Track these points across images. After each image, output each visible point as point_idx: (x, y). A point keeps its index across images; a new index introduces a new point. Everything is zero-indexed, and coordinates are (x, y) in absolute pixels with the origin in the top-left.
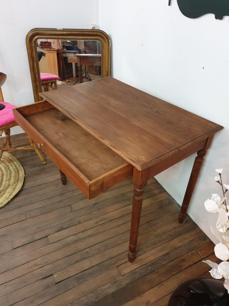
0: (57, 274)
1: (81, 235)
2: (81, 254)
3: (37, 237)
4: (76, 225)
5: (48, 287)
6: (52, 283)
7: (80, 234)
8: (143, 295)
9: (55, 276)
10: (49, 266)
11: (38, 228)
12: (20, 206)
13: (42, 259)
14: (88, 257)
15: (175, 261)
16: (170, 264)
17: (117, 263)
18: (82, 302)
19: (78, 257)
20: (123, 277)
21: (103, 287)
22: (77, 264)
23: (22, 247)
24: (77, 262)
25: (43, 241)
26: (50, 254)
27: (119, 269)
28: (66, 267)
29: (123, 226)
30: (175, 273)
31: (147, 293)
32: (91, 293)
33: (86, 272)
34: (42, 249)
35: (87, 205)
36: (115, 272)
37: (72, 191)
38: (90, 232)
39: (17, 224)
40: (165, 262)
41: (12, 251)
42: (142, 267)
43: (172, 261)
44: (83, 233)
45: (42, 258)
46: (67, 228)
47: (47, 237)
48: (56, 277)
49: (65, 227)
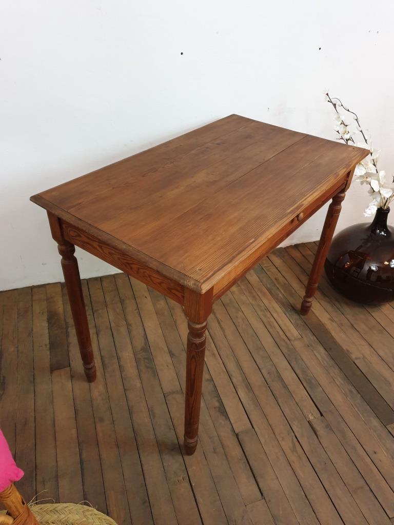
0: (308, 415)
1: (237, 379)
2: (273, 381)
3: (236, 452)
4: (215, 386)
5: (328, 426)
6: (322, 421)
7: (234, 380)
8: (323, 322)
9: (311, 418)
10: (295, 428)
11: (215, 452)
12: (144, 503)
13: (283, 440)
14: (278, 372)
15: (277, 286)
16: (282, 291)
17: (284, 340)
18: (341, 383)
19: (277, 386)
20: (304, 337)
21: (320, 358)
22: (289, 387)
23: (258, 480)
24: (285, 387)
25: (245, 439)
26: (274, 428)
27: (293, 339)
28: (295, 403)
29: (222, 324)
30: (293, 291)
31: (320, 318)
32: (329, 374)
33: (300, 376)
34: (263, 441)
35: (171, 366)
36: (298, 345)
37: (125, 390)
38: (232, 366)
39: (200, 500)
40: (281, 295)
41: (267, 500)
42: (288, 317)
43: (278, 288)
44: (232, 375)
45: (280, 439)
46: (220, 401)
47: (237, 435)
48: (313, 415)
49: (217, 404)
